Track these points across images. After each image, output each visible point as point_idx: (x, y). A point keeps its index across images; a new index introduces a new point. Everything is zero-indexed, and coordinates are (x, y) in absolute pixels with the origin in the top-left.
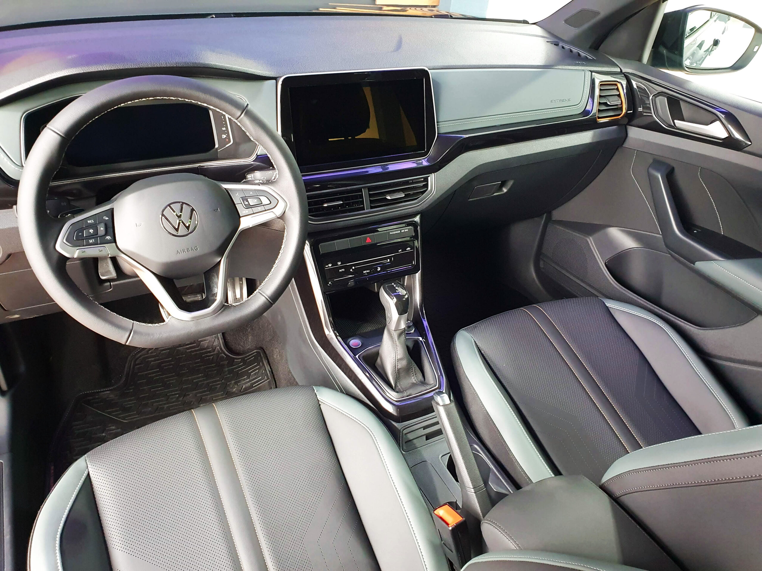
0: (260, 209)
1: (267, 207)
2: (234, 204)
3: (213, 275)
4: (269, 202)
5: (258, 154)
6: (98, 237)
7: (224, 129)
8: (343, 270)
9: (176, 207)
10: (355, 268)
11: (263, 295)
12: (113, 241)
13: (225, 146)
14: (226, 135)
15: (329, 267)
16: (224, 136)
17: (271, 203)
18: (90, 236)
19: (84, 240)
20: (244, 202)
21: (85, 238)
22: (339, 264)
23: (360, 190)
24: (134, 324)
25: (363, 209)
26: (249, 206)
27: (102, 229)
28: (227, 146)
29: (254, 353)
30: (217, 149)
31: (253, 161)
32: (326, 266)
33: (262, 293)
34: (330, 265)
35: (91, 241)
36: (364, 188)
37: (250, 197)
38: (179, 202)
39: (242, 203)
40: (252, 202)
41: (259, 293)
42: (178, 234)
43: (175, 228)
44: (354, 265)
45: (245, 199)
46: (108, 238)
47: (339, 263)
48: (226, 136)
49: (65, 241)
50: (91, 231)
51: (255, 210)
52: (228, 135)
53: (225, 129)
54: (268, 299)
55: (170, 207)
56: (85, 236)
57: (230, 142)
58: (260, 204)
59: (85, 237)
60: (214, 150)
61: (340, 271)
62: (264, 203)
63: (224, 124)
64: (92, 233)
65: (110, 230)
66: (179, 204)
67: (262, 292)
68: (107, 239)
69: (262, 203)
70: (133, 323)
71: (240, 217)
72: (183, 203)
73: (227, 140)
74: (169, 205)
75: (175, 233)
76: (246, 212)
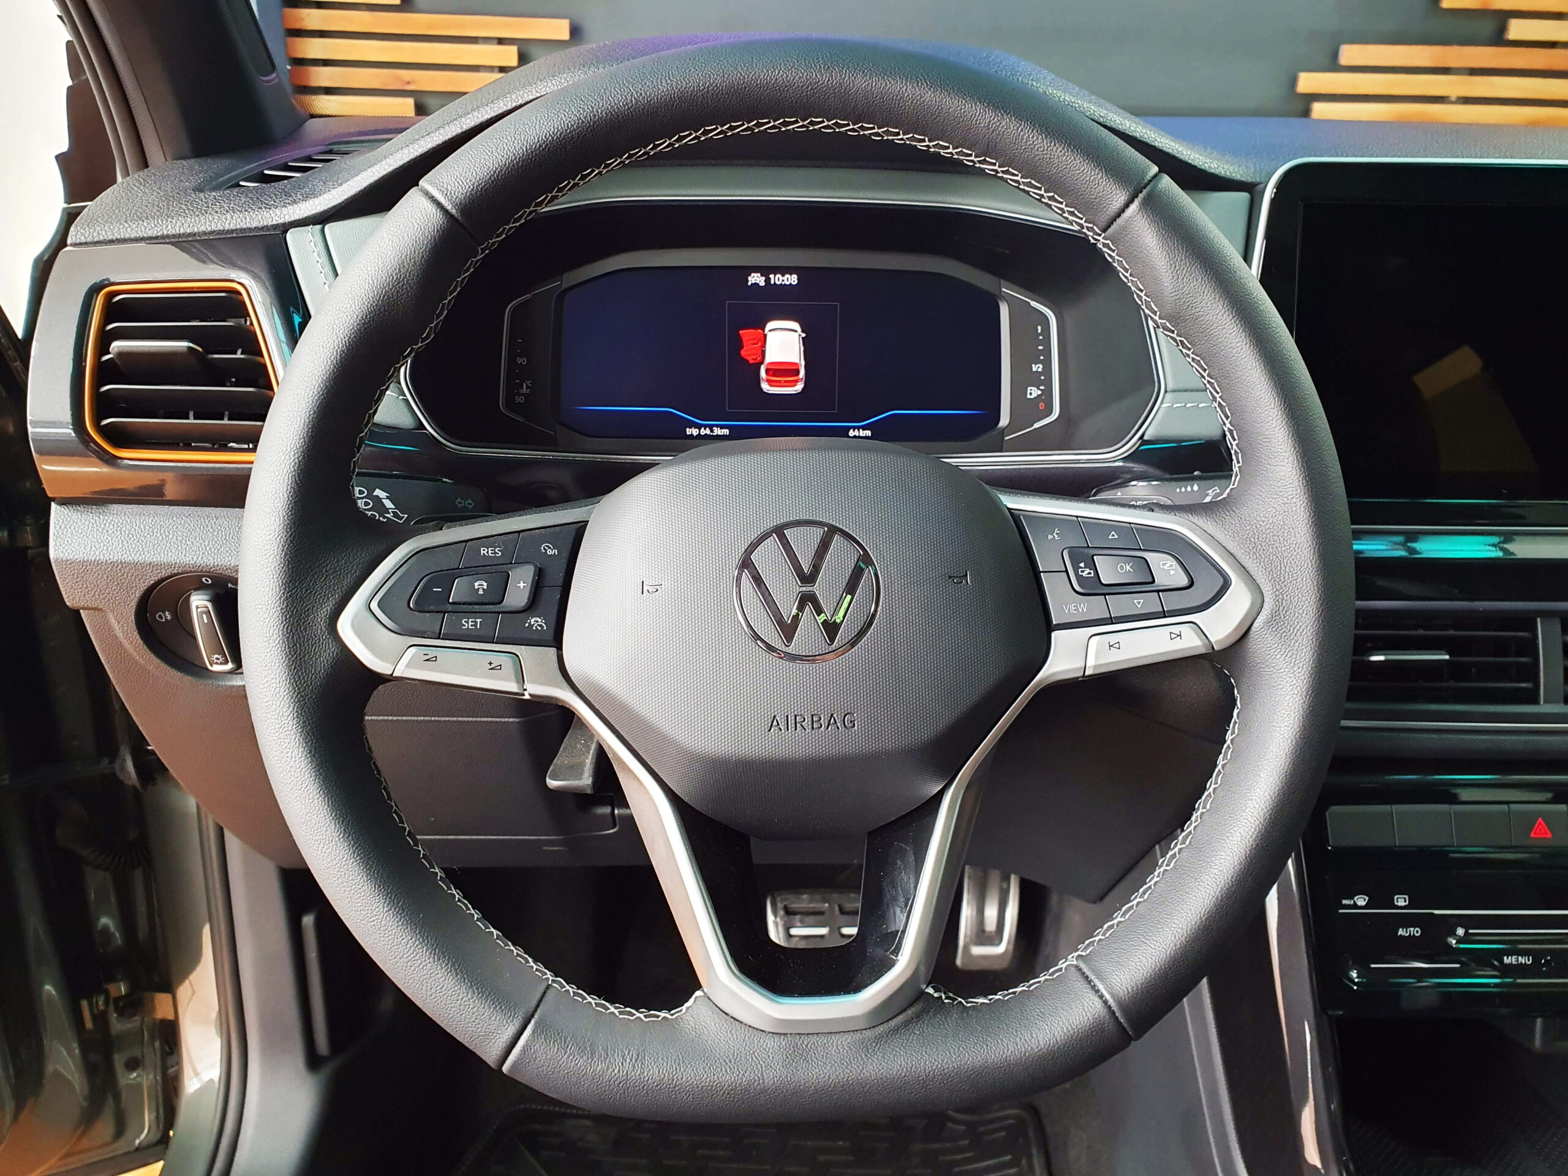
0: (1139, 603)
1: (1172, 602)
2: (1036, 573)
3: (902, 854)
4: (1184, 581)
5: (1146, 438)
6: (499, 613)
7: (1037, 368)
8: (1416, 932)
9: (805, 543)
10: (1466, 933)
11: (1094, 987)
12: (550, 636)
13: (1032, 426)
14: (1042, 388)
15: (1355, 906)
16: (1033, 392)
17: (1191, 584)
18: (472, 606)
19: (445, 613)
20: (1076, 568)
21: (450, 608)
22: (1401, 903)
23: (1526, 622)
24: (550, 994)
25: (1532, 698)
26: (1094, 588)
27: (522, 585)
28: (1037, 425)
29: (1006, 1118)
30: (1004, 429)
31: (1124, 459)
32: (1345, 902)
33: (1092, 977)
34: (1361, 901)
35: (468, 624)
36: (1546, 615)
37: (1108, 550)
38: (821, 524)
39: (1067, 571)
40: (1110, 570)
41: (1078, 975)
42: (789, 650)
43: (780, 621)
44: (1468, 922)
45: (1082, 556)
46: (536, 622)
47: (1401, 901)
48: (1039, 392)
49: (374, 605)
50: (481, 585)
51: (1120, 605)
52: (1048, 393)
53: (1040, 370)
54: (1114, 1013)
55: (782, 538)
56: (451, 601)
57: (1050, 412)
58: (1146, 583)
59: (453, 603)
60: (995, 433)
61: (1401, 932)
62: (1161, 580)
63: (1041, 352)
64: (481, 592)
65: (551, 596)
66: (817, 533)
67: (1093, 971)
68: (531, 626)
69: (1154, 581)
70: (548, 987)
71: (1050, 627)
72: (833, 530)
73: (1042, 405)
74: (779, 531)
75: (776, 642)
76: (1084, 608)
